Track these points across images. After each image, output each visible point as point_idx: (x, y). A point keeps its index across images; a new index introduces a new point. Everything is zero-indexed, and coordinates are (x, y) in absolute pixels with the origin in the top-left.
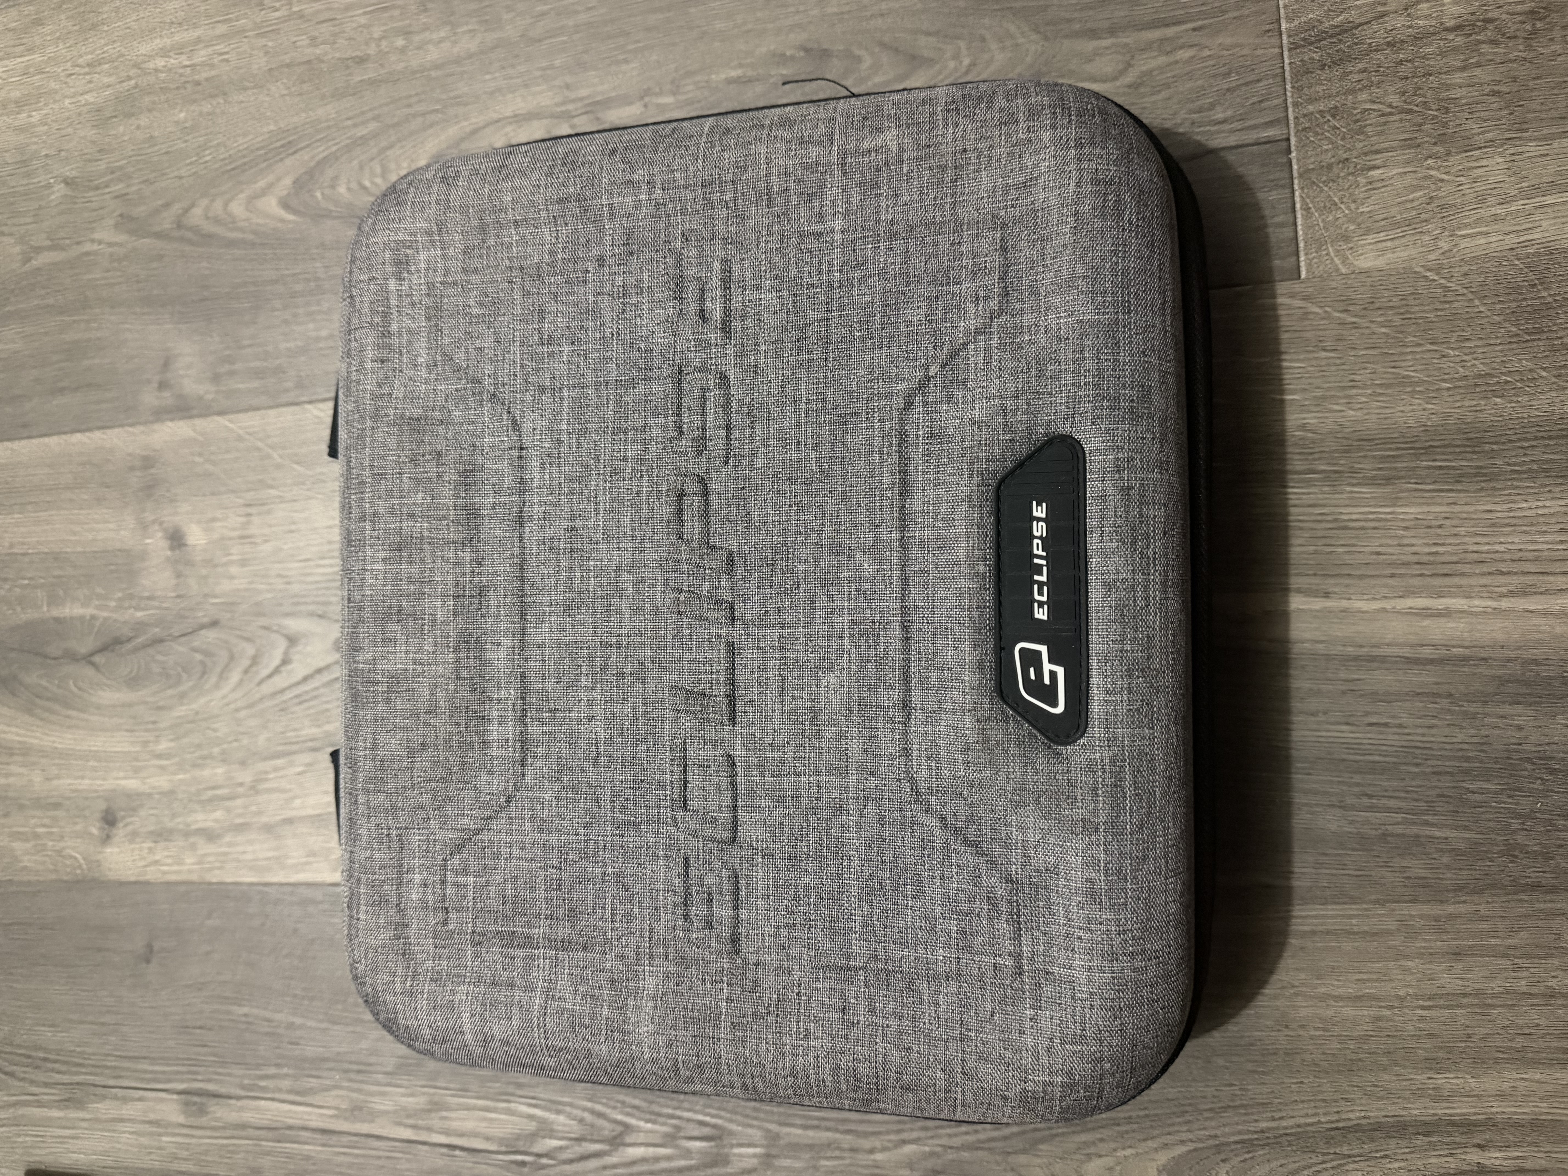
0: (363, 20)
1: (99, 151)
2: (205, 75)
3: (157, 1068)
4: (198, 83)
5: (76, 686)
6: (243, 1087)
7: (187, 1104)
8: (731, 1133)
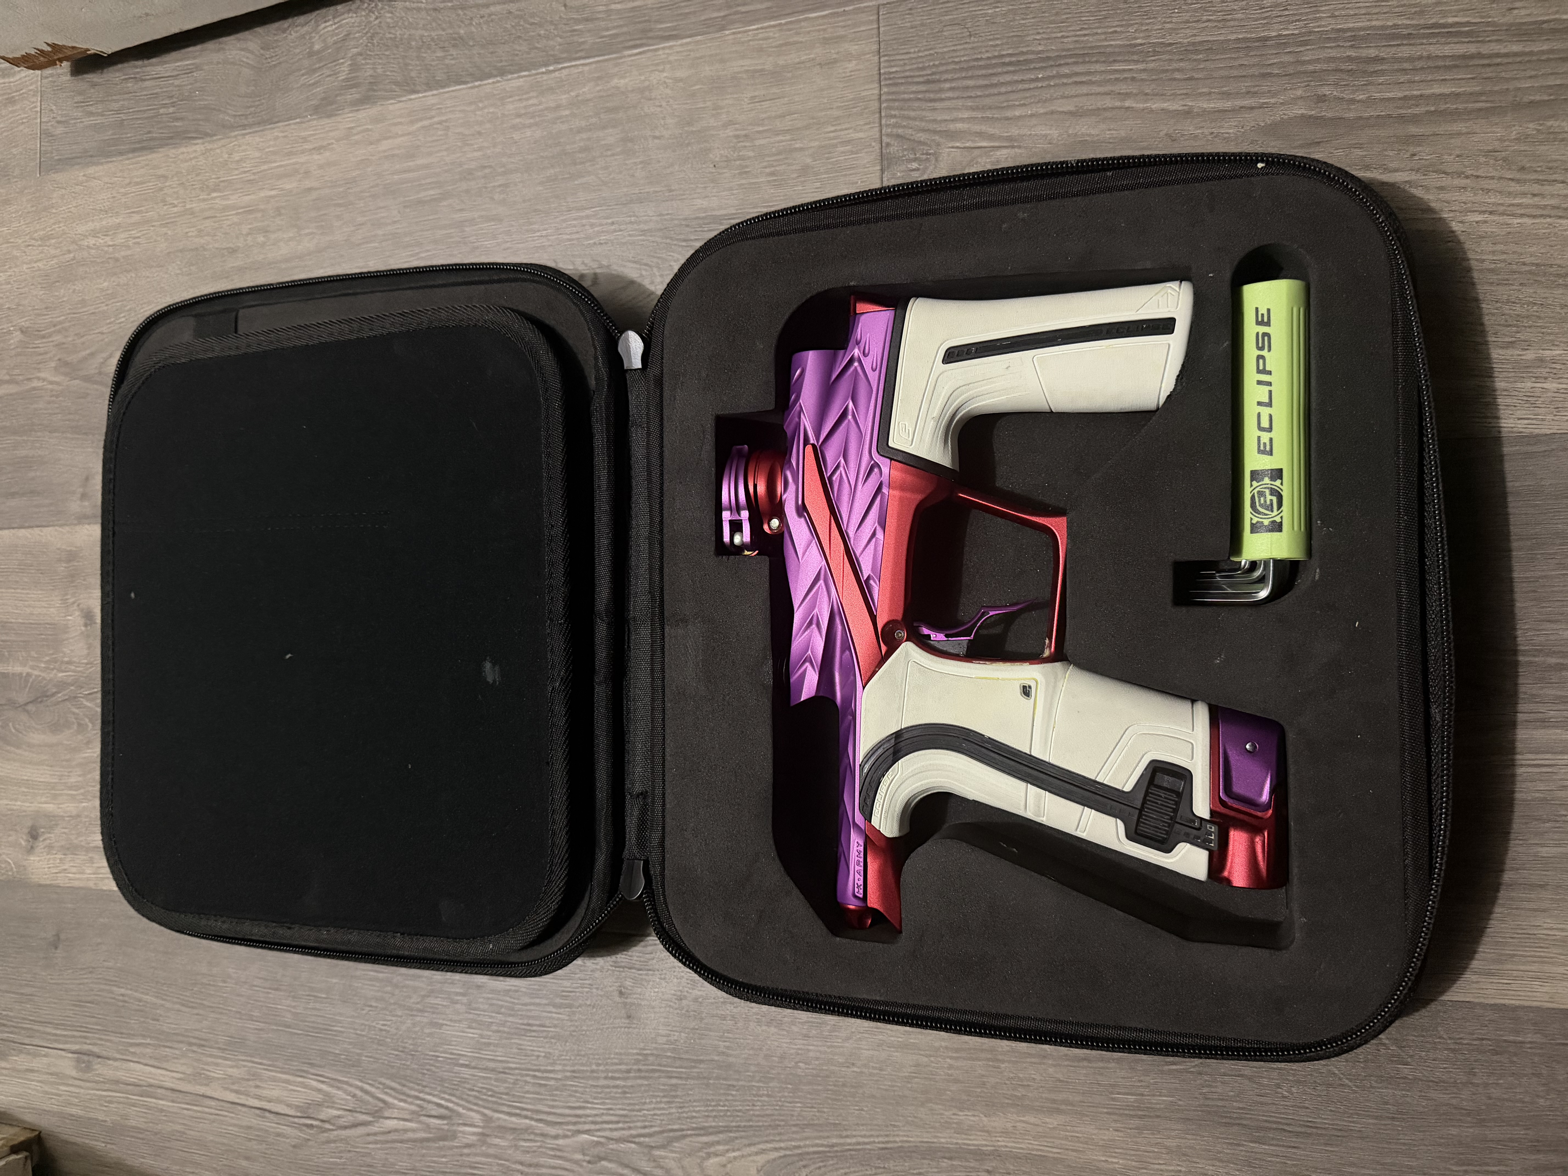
0: (235, 219)
1: (46, 308)
2: (123, 253)
3: (59, 1032)
4: (117, 260)
5: (15, 728)
6: (118, 1051)
7: (78, 1061)
8: (459, 1115)
